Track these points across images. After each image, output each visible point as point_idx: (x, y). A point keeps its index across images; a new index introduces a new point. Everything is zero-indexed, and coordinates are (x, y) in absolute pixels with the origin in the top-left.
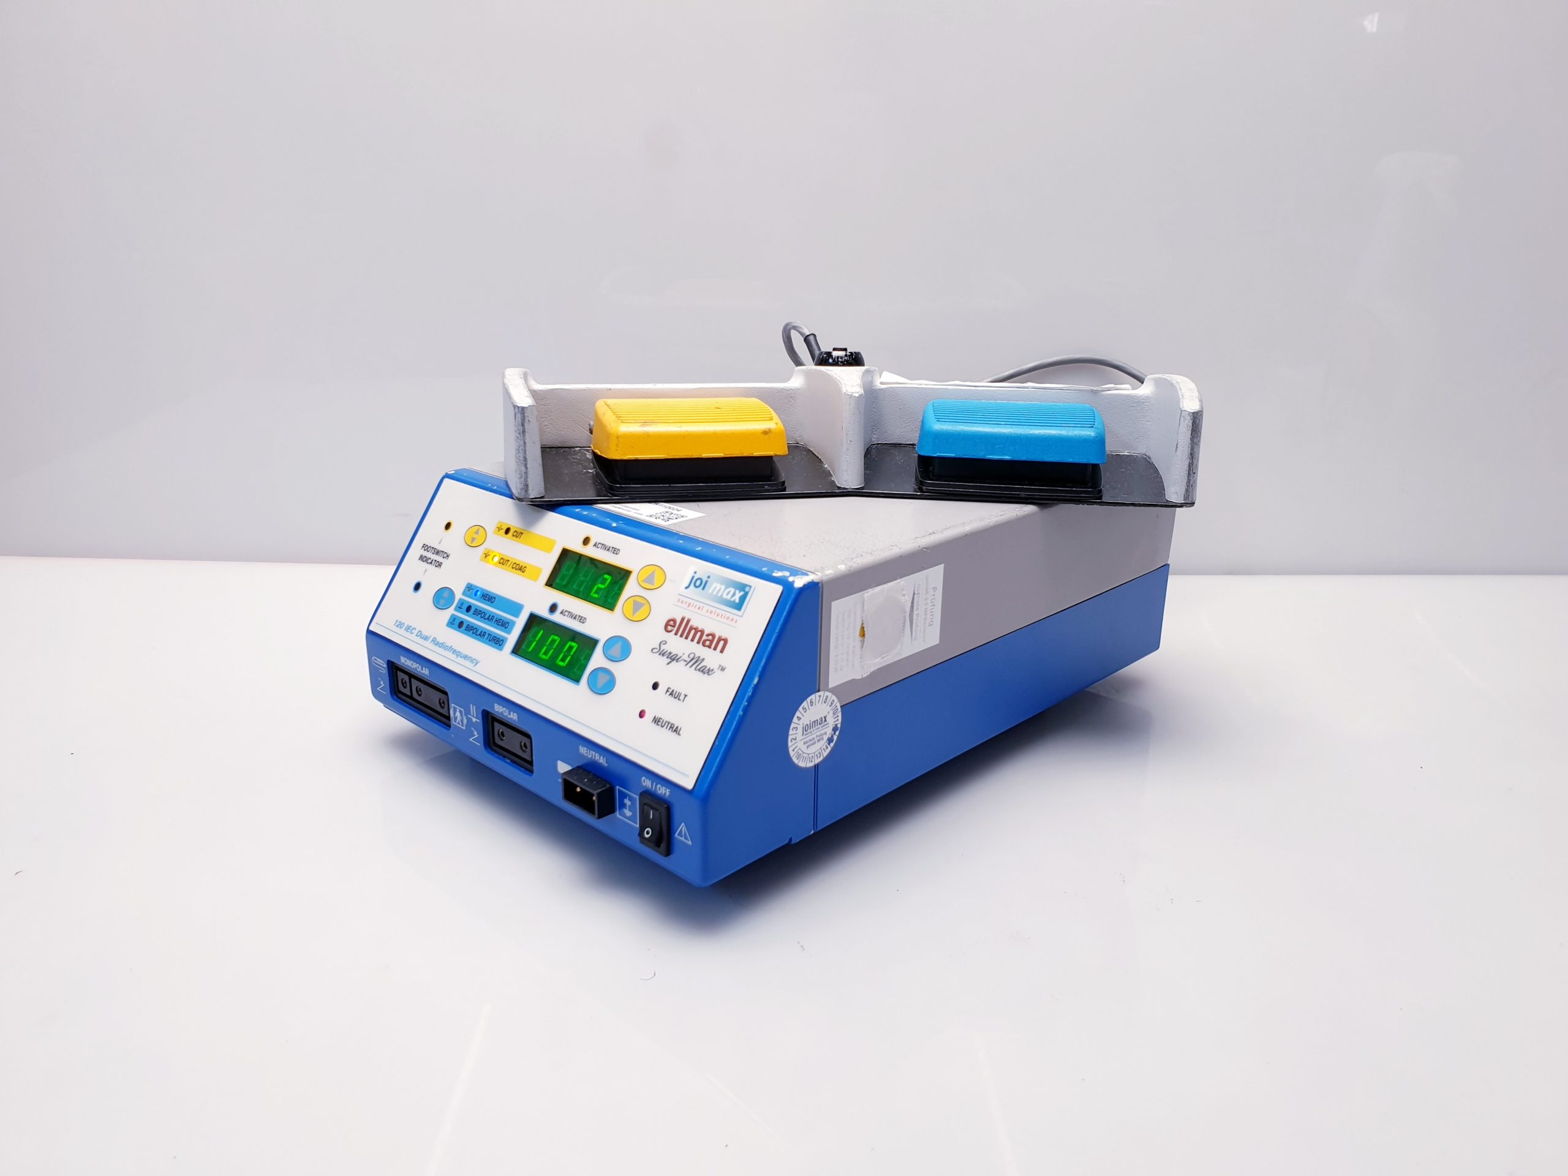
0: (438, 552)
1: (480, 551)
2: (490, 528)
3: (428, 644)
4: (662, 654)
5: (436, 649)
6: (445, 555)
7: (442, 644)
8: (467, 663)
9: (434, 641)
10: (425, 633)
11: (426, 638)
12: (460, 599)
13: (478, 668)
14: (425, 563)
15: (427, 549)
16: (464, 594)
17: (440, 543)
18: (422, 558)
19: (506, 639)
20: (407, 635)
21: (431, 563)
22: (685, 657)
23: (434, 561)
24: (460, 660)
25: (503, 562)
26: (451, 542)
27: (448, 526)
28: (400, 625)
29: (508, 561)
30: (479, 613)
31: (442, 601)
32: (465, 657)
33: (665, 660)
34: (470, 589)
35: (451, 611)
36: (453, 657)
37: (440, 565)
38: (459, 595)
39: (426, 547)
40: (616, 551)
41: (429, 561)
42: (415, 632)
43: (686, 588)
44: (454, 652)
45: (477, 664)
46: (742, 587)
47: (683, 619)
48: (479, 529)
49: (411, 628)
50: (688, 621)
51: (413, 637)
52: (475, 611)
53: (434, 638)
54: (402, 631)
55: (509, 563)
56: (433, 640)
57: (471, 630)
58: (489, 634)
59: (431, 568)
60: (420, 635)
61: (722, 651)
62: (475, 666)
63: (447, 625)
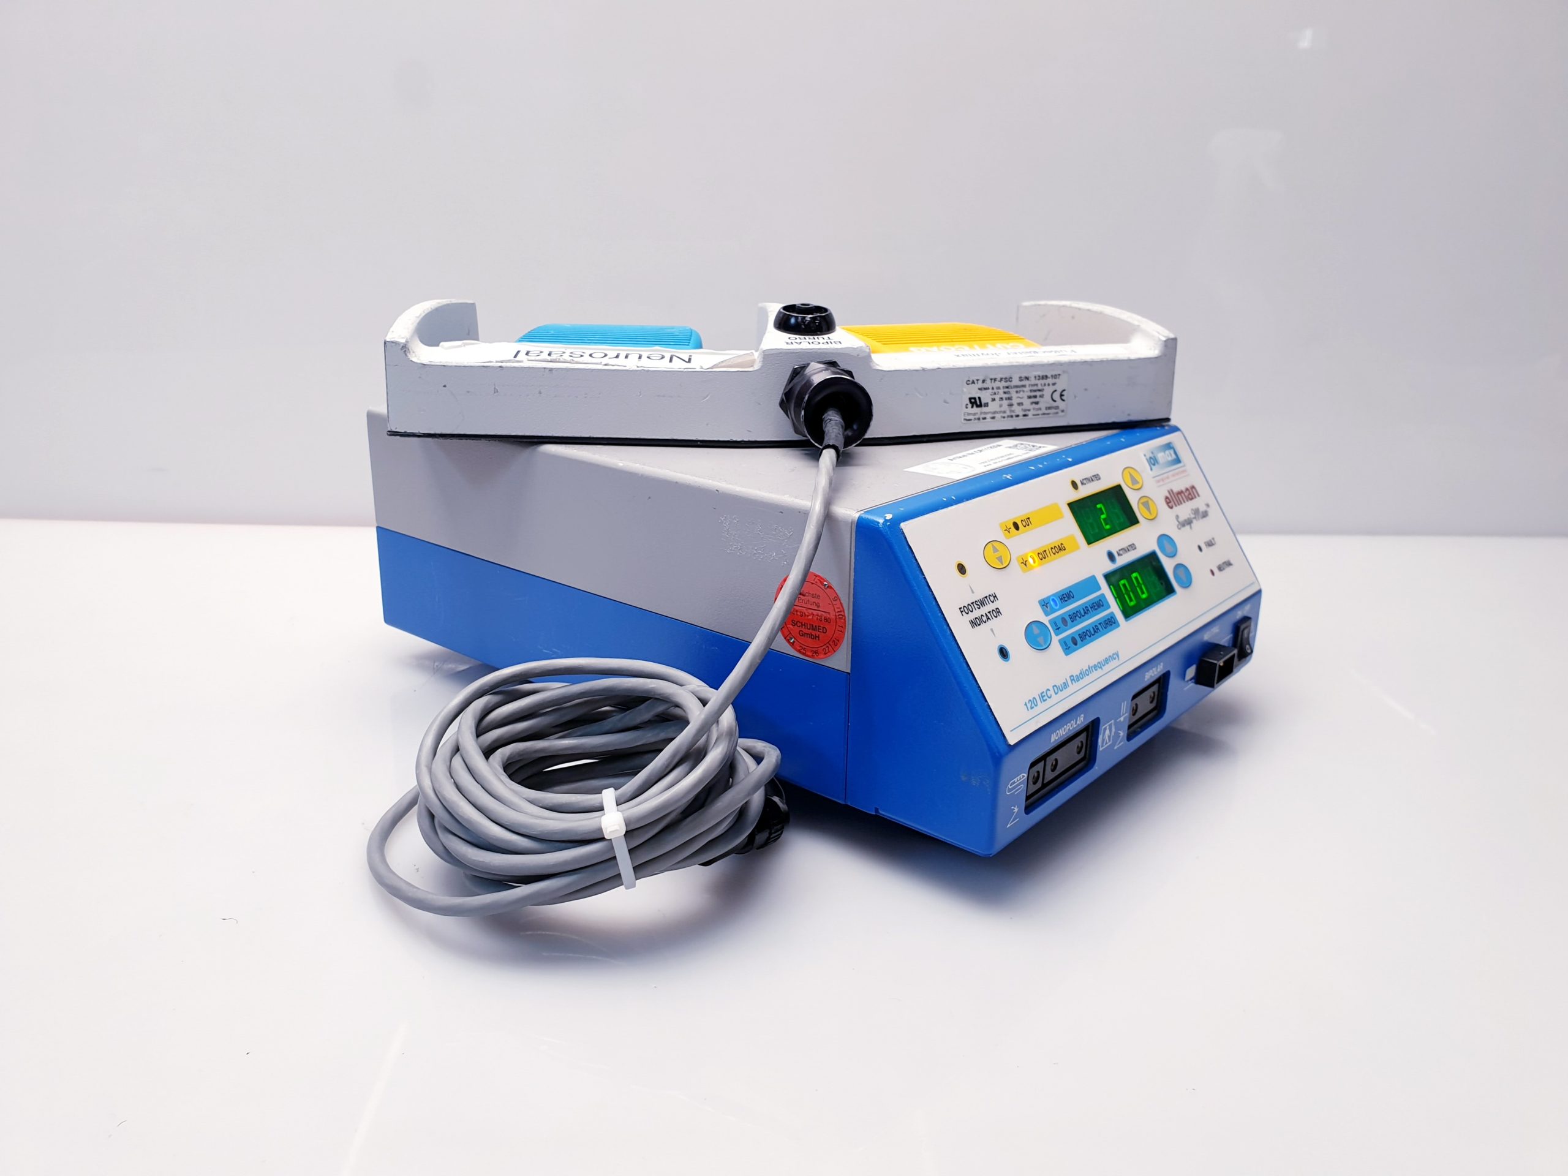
0: (982, 603)
1: (1015, 565)
2: (1000, 536)
3: (1073, 687)
4: (1184, 525)
5: (1082, 683)
6: (992, 598)
7: (1081, 673)
8: (1113, 664)
9: (1074, 679)
10: (1059, 683)
11: (1065, 685)
12: (1050, 621)
13: (1122, 658)
14: (983, 625)
15: (968, 609)
16: (1047, 614)
17: (973, 592)
18: (974, 623)
19: (1112, 613)
20: (1049, 702)
21: (988, 618)
22: (1193, 516)
23: (989, 615)
24: (1107, 668)
25: (1043, 555)
26: (981, 582)
27: (962, 569)
28: (1032, 703)
29: (1045, 551)
30: (1075, 616)
31: (1041, 640)
32: (1107, 661)
33: (1188, 527)
34: (1045, 604)
35: (1055, 639)
36: (1099, 672)
37: (998, 612)
38: (1045, 620)
39: (965, 610)
40: (1097, 477)
41: (984, 618)
42: (1052, 692)
43: (1151, 469)
44: (1095, 667)
45: (1118, 656)
46: (1169, 446)
47: (1169, 492)
48: (993, 545)
49: (1045, 694)
50: (1172, 491)
51: (1055, 698)
52: (1071, 618)
53: (1070, 677)
54: (1041, 706)
55: (1047, 552)
56: (1072, 680)
57: (1086, 636)
58: (1100, 624)
59: (993, 623)
60: (1058, 689)
61: (1199, 495)
62: (1119, 659)
63: (1067, 654)
